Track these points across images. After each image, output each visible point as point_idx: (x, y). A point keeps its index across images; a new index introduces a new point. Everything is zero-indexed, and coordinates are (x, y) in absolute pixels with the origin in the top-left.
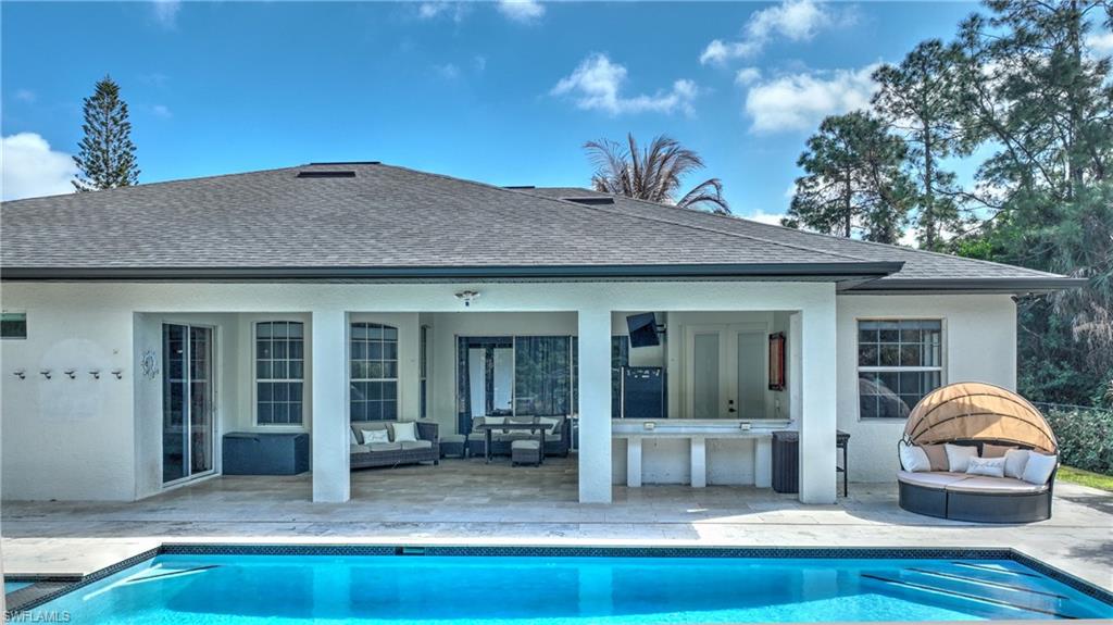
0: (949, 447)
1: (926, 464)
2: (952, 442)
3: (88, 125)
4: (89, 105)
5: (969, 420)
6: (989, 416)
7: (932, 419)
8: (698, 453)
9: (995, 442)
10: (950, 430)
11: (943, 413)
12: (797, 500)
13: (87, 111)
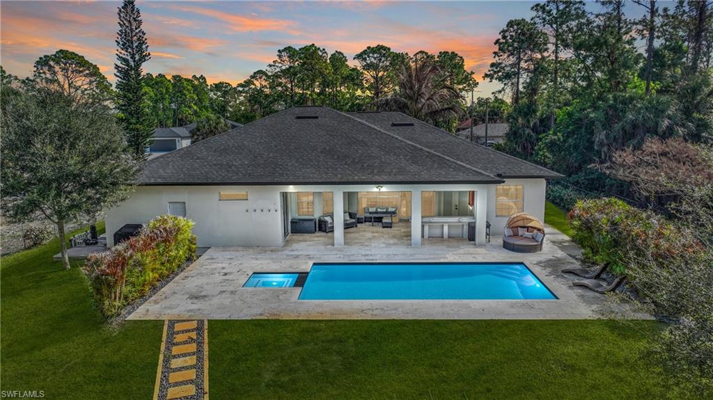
0: (519, 229)
1: (512, 234)
2: (521, 227)
3: (122, 23)
4: (120, 11)
5: (525, 221)
6: (531, 220)
7: (515, 220)
8: (446, 228)
9: (532, 227)
10: (520, 223)
11: (518, 219)
12: (475, 244)
13: (119, 14)
